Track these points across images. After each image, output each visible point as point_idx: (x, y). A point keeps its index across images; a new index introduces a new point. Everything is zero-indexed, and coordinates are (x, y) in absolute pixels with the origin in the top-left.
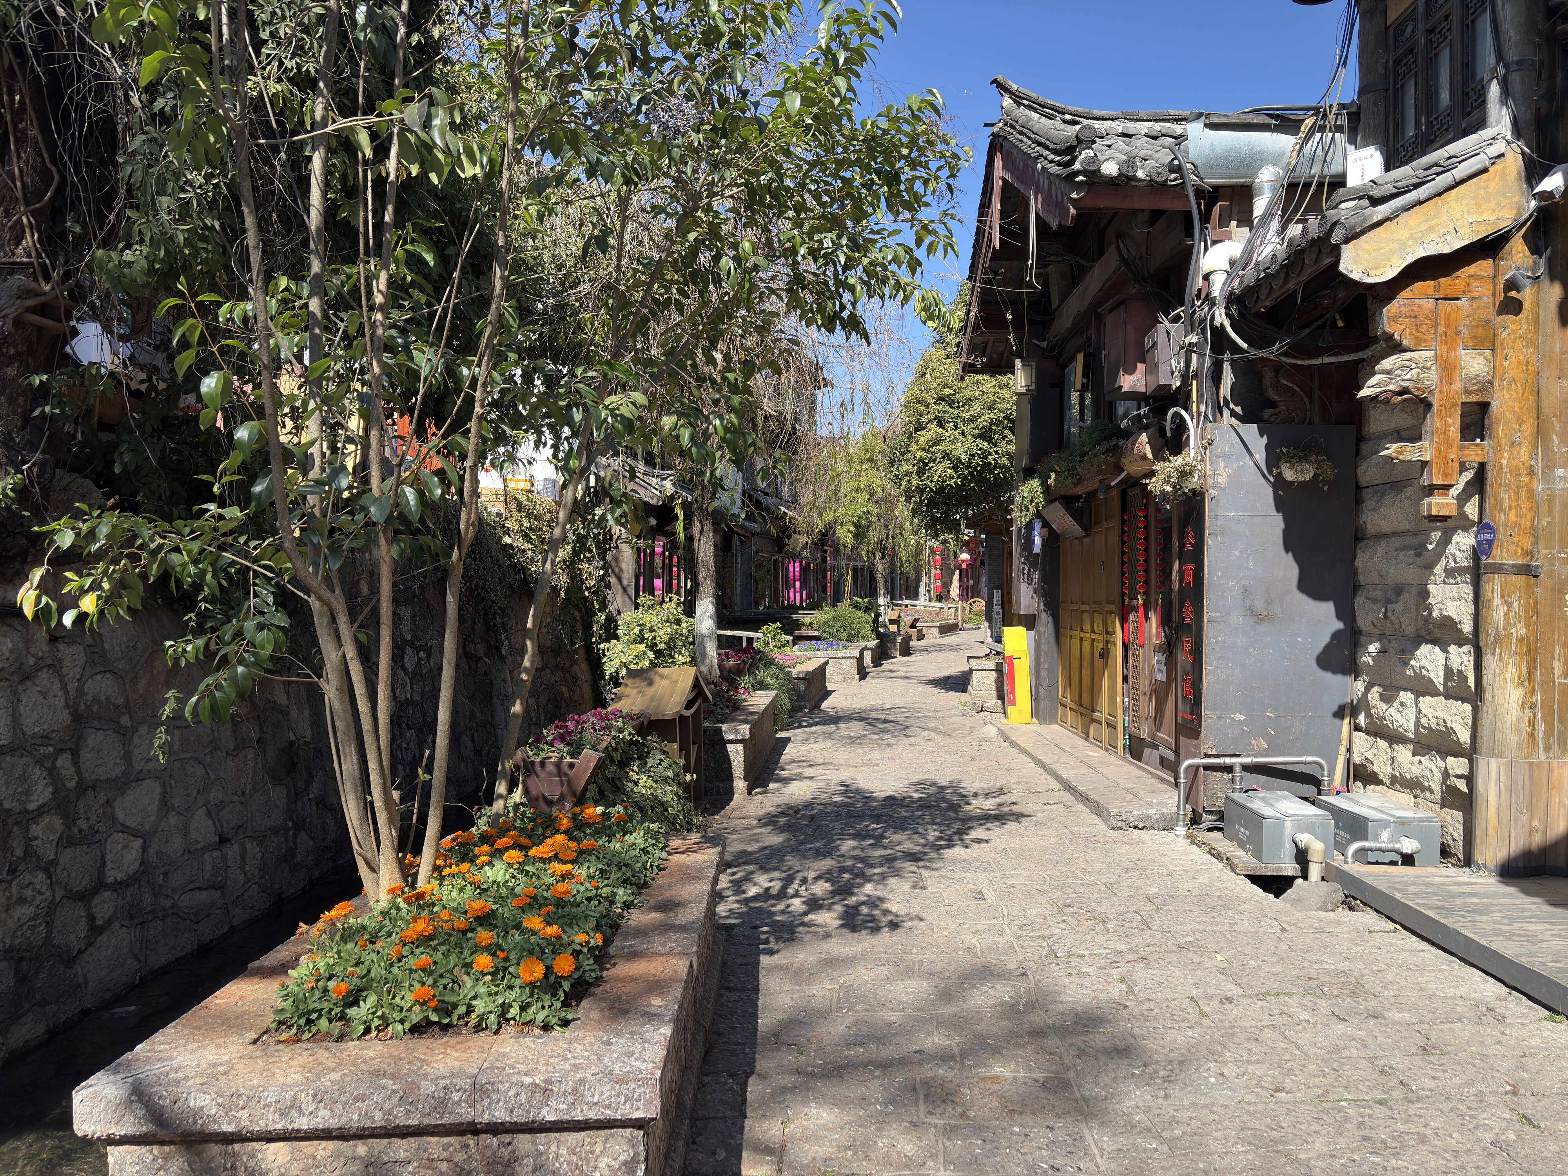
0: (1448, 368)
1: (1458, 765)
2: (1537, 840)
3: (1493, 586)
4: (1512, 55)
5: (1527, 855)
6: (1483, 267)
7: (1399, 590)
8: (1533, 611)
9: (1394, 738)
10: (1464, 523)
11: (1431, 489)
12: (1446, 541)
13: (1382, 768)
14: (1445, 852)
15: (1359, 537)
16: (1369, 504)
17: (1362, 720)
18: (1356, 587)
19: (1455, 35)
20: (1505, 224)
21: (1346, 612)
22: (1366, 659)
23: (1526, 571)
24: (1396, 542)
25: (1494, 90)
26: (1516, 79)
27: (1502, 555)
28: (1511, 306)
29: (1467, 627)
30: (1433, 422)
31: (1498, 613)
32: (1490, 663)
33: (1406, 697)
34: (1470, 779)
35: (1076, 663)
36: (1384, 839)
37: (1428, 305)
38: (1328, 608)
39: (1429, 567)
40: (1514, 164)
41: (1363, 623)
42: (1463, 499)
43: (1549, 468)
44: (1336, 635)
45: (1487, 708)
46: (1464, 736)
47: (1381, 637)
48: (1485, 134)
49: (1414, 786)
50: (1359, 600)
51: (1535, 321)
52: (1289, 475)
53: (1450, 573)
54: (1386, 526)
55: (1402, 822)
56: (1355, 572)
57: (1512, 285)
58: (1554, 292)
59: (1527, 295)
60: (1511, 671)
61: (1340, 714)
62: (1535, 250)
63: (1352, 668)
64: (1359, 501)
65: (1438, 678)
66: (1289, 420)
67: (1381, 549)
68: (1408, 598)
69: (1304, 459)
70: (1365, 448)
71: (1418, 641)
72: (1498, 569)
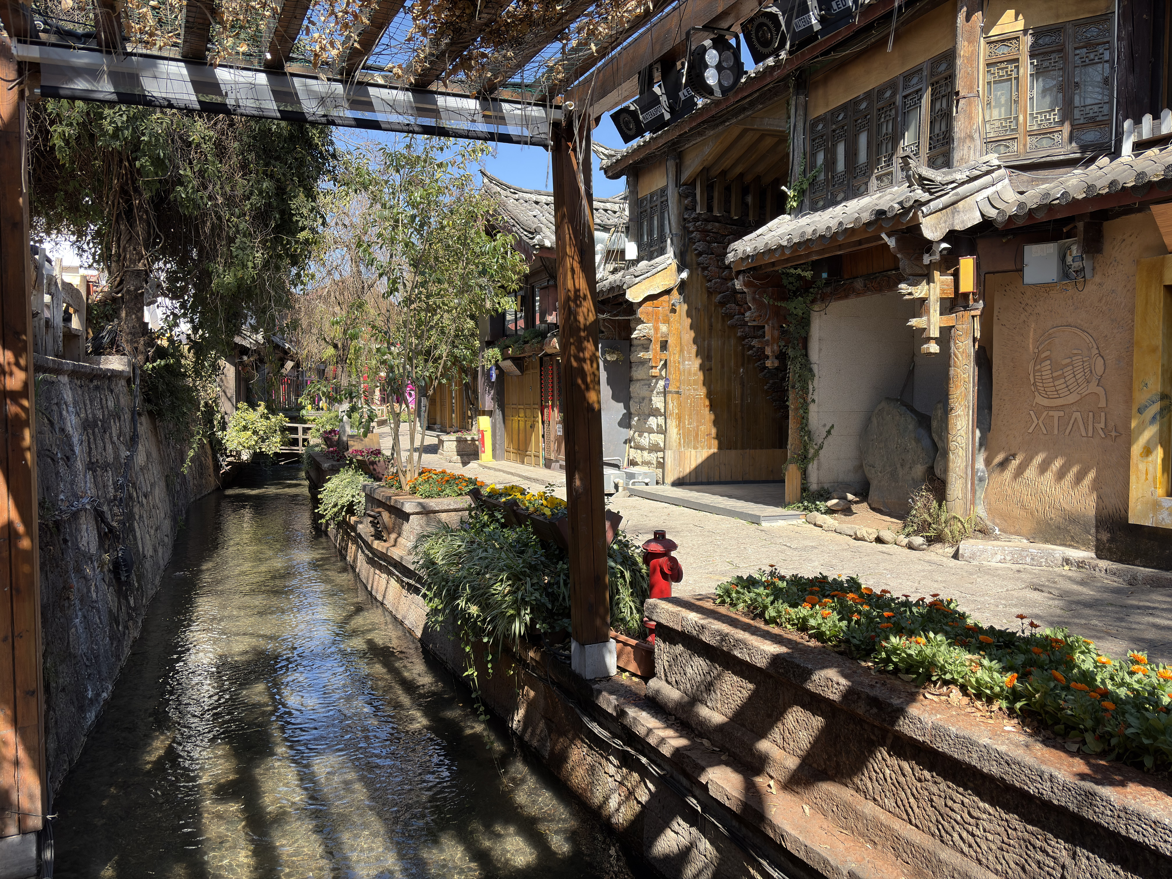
0: (656, 329)
1: (660, 454)
2: (681, 475)
3: (669, 397)
4: (674, 232)
5: (679, 479)
6: (666, 298)
7: (643, 399)
8: (680, 405)
9: (642, 449)
10: (661, 378)
11: (652, 367)
12: (657, 383)
13: (639, 460)
14: (657, 483)
15: (631, 380)
16: (634, 369)
17: (632, 444)
18: (630, 398)
19: (658, 213)
20: (672, 286)
21: (627, 407)
22: (634, 423)
23: (678, 393)
24: (643, 383)
25: (669, 241)
26: (675, 239)
27: (671, 388)
28: (673, 311)
29: (662, 411)
30: (652, 346)
31: (670, 406)
32: (668, 421)
33: (646, 434)
34: (663, 458)
35: (515, 432)
36: (640, 479)
37: (651, 309)
38: (621, 405)
39: (652, 391)
40: (674, 267)
41: (632, 410)
42: (661, 370)
43: (684, 361)
44: (624, 415)
45: (668, 435)
46: (662, 445)
47: (638, 415)
48: (666, 256)
49: (648, 463)
50: (631, 402)
51: (680, 316)
52: (609, 358)
53: (658, 393)
54: (639, 377)
55: (645, 474)
56: (629, 392)
57: (673, 305)
58: (685, 307)
59: (678, 308)
60: (674, 424)
61: (625, 443)
62: (680, 294)
63: (629, 426)
64: (631, 367)
65: (655, 427)
66: (608, 338)
67: (638, 384)
68: (646, 401)
69: (613, 353)
70: (633, 349)
71: (649, 415)
72: (670, 392)
